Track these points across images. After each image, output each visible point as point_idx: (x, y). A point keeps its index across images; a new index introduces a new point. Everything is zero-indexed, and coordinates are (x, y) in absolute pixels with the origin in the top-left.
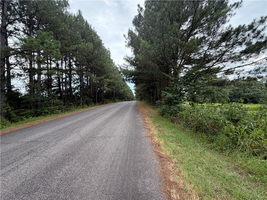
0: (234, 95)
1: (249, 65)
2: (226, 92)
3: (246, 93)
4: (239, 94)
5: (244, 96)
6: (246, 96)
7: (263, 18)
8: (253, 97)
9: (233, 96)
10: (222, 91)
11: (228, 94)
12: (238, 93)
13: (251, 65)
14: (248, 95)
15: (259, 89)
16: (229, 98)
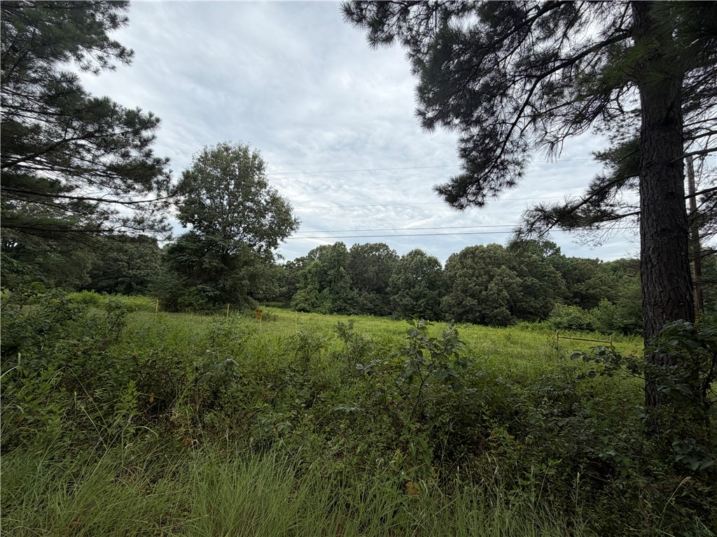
0: (105, 272)
1: (122, 203)
2: (84, 260)
3: (132, 269)
4: (118, 271)
5: (127, 277)
6: (131, 278)
7: (153, 118)
8: (145, 280)
9: (101, 273)
10: (72, 255)
11: (90, 267)
12: (116, 269)
13: (127, 205)
14: (135, 276)
15: (156, 265)
16: (90, 277)
